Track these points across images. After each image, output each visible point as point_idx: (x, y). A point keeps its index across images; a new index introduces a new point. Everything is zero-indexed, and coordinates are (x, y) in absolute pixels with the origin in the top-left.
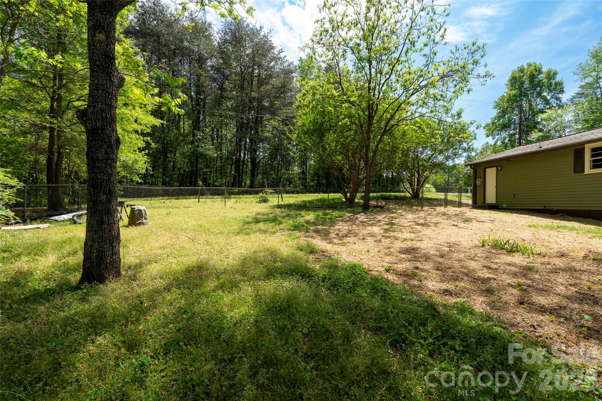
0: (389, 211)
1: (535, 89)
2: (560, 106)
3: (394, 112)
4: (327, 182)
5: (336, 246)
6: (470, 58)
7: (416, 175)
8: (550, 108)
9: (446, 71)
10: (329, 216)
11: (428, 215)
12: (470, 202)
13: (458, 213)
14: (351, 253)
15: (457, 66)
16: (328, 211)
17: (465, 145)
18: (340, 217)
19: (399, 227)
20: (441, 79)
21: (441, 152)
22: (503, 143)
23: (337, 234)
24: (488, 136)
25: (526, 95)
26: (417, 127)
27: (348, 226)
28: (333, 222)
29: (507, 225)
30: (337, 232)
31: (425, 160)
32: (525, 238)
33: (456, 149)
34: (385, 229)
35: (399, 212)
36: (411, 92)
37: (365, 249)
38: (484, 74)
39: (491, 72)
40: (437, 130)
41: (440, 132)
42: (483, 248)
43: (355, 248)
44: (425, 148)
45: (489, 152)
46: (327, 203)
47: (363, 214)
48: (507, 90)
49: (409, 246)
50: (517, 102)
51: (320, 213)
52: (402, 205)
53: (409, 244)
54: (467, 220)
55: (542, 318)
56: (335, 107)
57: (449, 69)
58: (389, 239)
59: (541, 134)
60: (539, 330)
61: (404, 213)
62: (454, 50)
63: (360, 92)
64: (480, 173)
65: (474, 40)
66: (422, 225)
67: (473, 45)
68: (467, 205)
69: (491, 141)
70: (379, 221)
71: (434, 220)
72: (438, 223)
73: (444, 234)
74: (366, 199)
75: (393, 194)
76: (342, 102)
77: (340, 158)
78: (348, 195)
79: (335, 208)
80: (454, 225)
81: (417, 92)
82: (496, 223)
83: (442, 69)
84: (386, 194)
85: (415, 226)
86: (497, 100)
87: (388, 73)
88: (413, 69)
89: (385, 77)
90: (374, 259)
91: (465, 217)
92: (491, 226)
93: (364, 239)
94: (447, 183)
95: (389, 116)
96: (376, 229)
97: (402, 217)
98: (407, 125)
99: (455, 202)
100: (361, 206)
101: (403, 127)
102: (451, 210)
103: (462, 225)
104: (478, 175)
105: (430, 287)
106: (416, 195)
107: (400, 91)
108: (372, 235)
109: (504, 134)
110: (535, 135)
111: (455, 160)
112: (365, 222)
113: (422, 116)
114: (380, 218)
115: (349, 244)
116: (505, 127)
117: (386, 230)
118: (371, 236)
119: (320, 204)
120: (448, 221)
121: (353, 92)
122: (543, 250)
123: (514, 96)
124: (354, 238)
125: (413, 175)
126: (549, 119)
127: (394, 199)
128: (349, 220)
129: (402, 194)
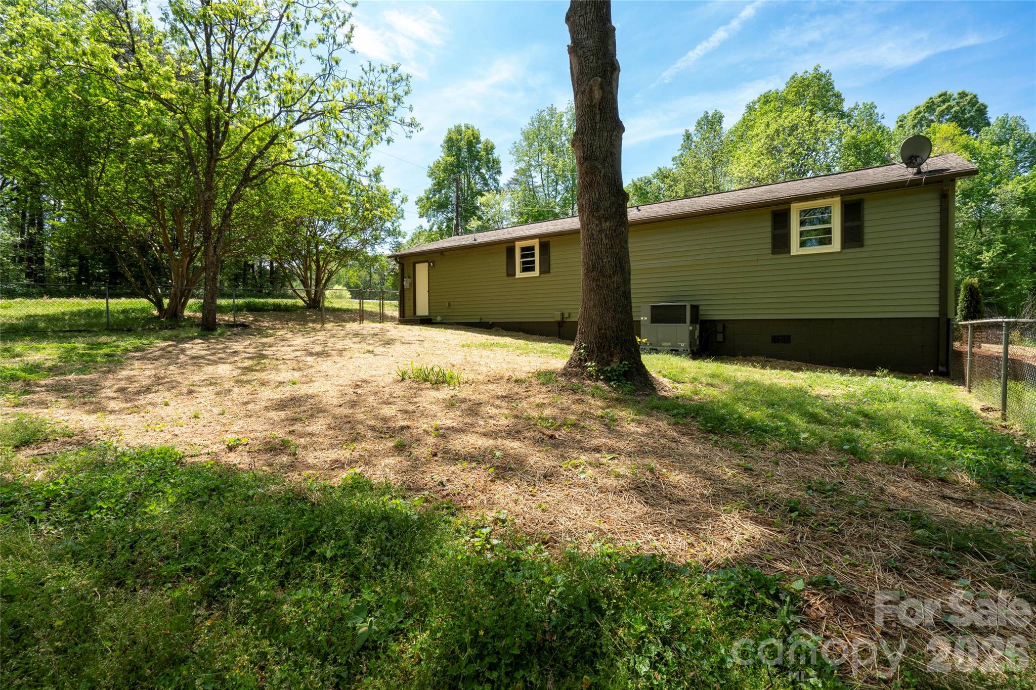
0: (261, 332)
1: (473, 162)
2: (498, 191)
3: (264, 144)
4: (111, 273)
5: (112, 417)
6: (390, 89)
7: (314, 267)
8: (488, 191)
9: (356, 99)
10: (106, 350)
11: (330, 337)
12: (396, 314)
13: (377, 331)
14: (153, 426)
15: (372, 96)
16: (104, 339)
17: (388, 225)
18: (137, 349)
19: (274, 362)
20: (348, 108)
21: (354, 231)
22: (440, 228)
23: (122, 390)
24: (421, 216)
25: (464, 168)
26: (312, 182)
27: (155, 369)
28: (114, 362)
29: (438, 345)
30: (122, 384)
31: (328, 244)
32: (455, 363)
33: (377, 229)
34: (245, 368)
35: (279, 333)
36: (297, 115)
37: (188, 414)
38: (410, 121)
39: (418, 121)
40: (345, 194)
41: (349, 198)
42: (402, 384)
43: (164, 415)
44: (328, 222)
45: (423, 238)
46: (104, 320)
47: (200, 341)
48: (443, 155)
49: (287, 395)
50: (455, 173)
51: (80, 345)
52: (288, 321)
53: (286, 392)
54: (389, 343)
55: (453, 468)
56: (122, 102)
57: (361, 97)
58: (249, 387)
59: (480, 223)
60: (449, 487)
61: (289, 335)
62: (367, 68)
63: (183, 84)
64: (409, 270)
65: (395, 63)
66: (318, 354)
67: (394, 71)
68: (392, 319)
69: (425, 224)
70: (236, 353)
71: (339, 346)
72: (345, 350)
73: (351, 367)
74: (209, 310)
75: (271, 301)
76: (140, 94)
77: (142, 220)
78: (166, 302)
79: (129, 330)
80: (369, 352)
81: (308, 119)
82: (425, 344)
83: (349, 93)
84: (257, 300)
85: (303, 358)
86: (432, 165)
87: (248, 66)
88: (299, 74)
89: (244, 72)
90: (206, 430)
91: (386, 338)
92: (419, 350)
93: (190, 392)
94: (368, 284)
95: (254, 150)
96: (224, 370)
97: (283, 343)
98: (293, 175)
99: (376, 314)
100: (198, 325)
101: (285, 177)
102: (369, 326)
103: (379, 350)
104: (406, 274)
105: (310, 461)
106: (315, 304)
107: (274, 108)
108: (211, 382)
109: (441, 217)
110: (474, 223)
111: (376, 246)
112: (203, 357)
113: (319, 164)
114: (237, 346)
115: (150, 408)
116: (442, 206)
117: (249, 369)
118: (211, 384)
119: (83, 322)
120: (359, 346)
121: (169, 80)
122: (471, 376)
123: (451, 164)
124: (166, 394)
125: (307, 268)
126: (487, 205)
127: (274, 310)
128: (162, 356)
129: (289, 302)
